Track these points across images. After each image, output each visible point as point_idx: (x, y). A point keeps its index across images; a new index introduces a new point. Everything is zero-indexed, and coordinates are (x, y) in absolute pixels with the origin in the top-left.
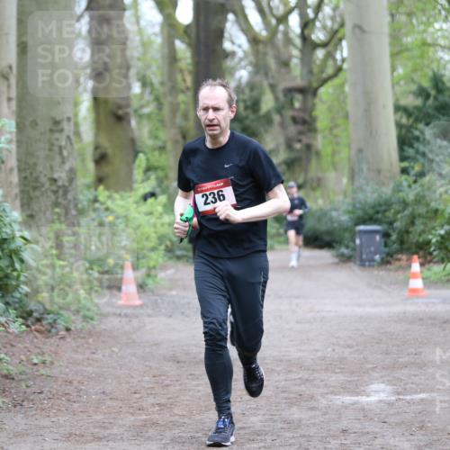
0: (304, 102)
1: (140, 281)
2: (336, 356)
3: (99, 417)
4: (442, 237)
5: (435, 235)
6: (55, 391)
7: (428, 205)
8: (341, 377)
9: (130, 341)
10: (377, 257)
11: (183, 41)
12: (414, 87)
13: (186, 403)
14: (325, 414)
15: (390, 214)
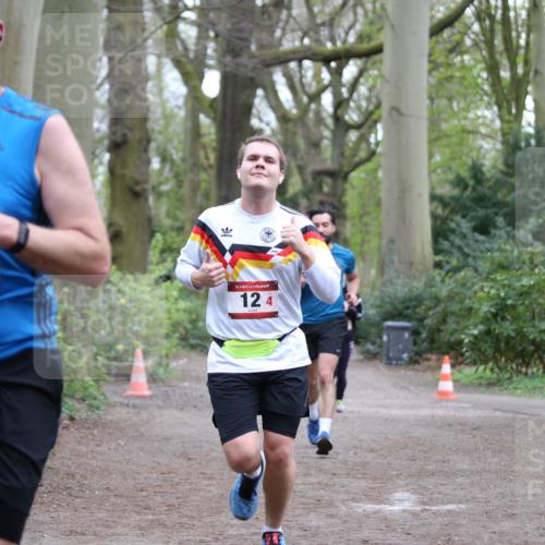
0: (334, 187)
1: (151, 371)
2: (359, 460)
3: (102, 515)
4: (475, 337)
5: (468, 335)
6: (55, 485)
7: (462, 301)
8: (363, 484)
9: (136, 434)
10: (405, 356)
11: (208, 116)
12: (451, 176)
13: (196, 503)
14: (345, 522)
15: (421, 310)
